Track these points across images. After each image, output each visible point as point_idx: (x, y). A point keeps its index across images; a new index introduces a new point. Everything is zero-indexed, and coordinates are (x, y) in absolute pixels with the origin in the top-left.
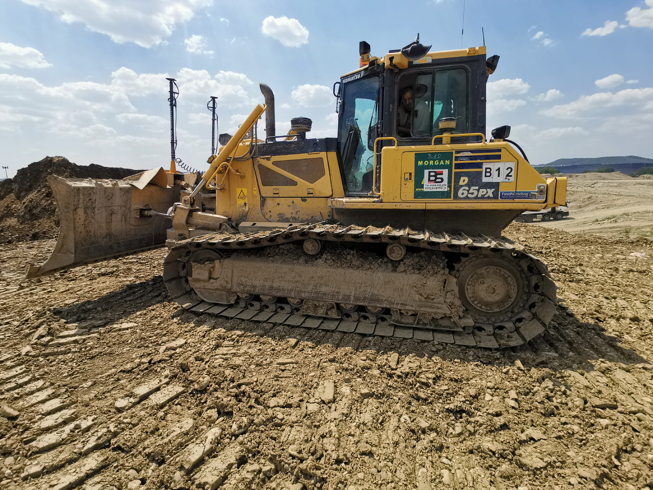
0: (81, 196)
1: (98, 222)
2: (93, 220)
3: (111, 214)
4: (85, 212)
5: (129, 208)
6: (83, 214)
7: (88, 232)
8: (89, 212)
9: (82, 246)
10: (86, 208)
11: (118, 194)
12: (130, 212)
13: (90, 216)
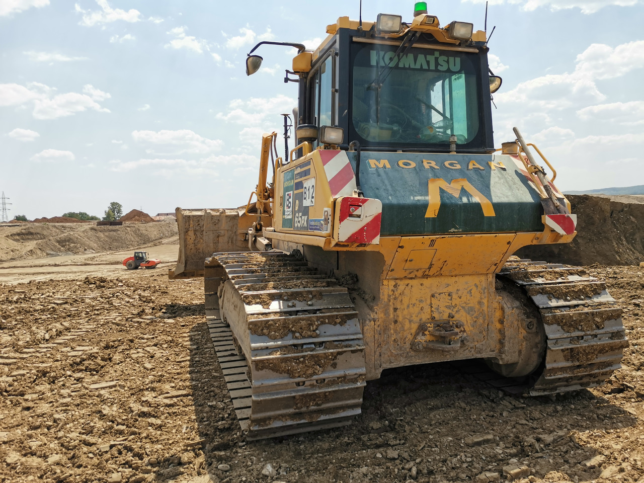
0: (191, 222)
1: (206, 242)
2: (202, 241)
3: (218, 237)
4: (195, 234)
5: (235, 232)
6: (193, 235)
7: (197, 249)
8: (198, 234)
9: (192, 259)
10: (195, 231)
11: (224, 221)
12: (236, 235)
13: (199, 237)
